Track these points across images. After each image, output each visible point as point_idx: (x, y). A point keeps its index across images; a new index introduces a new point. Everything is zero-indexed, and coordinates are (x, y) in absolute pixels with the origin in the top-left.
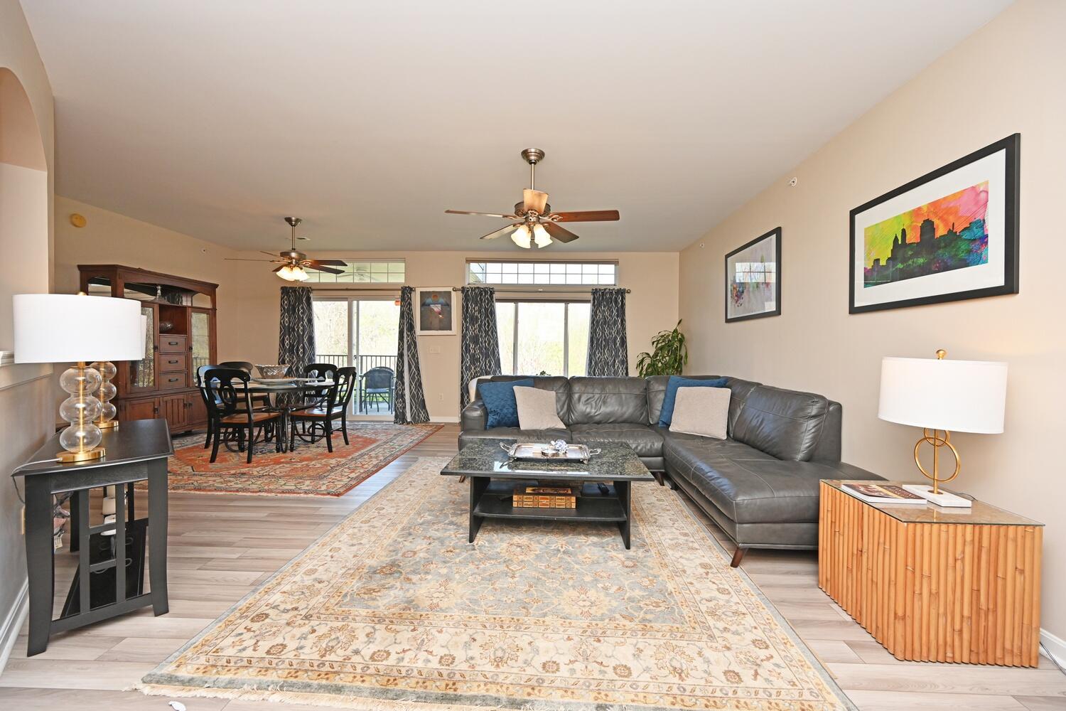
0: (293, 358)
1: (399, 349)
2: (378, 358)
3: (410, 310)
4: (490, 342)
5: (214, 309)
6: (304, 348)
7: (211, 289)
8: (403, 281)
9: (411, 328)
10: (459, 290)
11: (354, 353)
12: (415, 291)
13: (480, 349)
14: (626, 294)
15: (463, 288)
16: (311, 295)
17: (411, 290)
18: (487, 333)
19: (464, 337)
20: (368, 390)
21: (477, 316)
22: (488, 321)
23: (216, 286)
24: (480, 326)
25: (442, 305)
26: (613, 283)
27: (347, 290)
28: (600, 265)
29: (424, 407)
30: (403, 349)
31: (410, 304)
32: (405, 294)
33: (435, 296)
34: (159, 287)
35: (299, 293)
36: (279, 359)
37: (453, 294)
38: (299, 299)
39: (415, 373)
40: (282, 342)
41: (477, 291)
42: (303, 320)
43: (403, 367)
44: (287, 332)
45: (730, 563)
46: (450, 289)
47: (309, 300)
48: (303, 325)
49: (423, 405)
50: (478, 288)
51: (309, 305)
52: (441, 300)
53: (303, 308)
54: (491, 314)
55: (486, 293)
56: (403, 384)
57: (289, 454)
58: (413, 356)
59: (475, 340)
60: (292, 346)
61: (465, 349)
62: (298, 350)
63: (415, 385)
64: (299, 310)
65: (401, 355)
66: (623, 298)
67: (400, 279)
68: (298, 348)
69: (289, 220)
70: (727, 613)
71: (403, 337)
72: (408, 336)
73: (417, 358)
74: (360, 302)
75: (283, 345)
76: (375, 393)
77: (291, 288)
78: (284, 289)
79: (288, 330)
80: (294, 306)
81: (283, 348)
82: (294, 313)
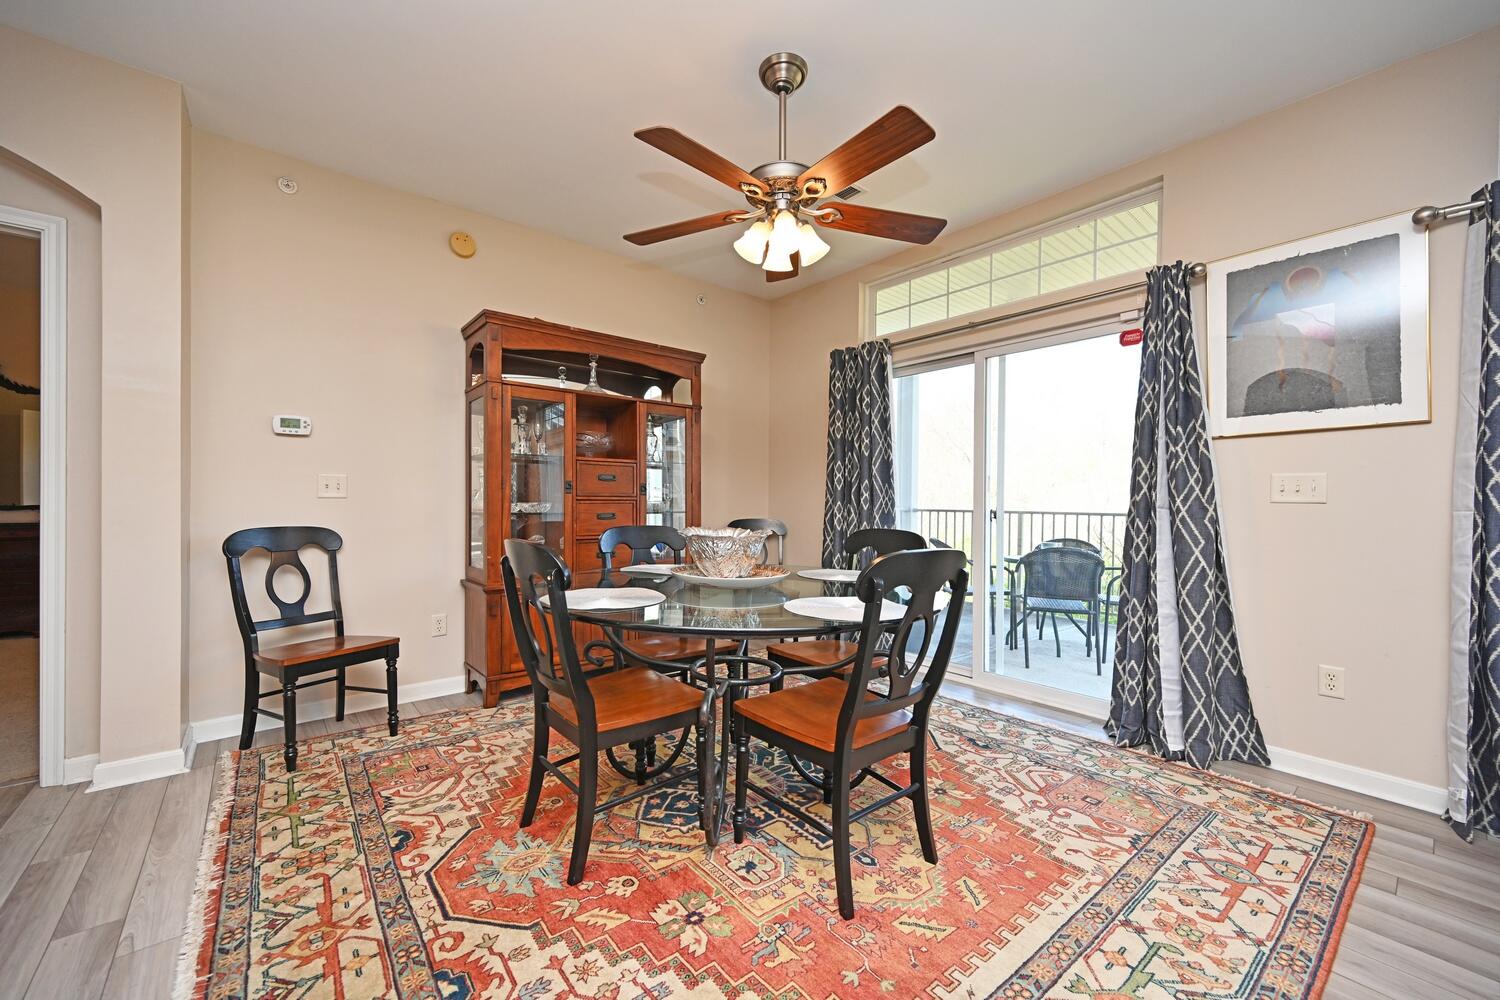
0: (849, 513)
1: (1135, 488)
2: (1048, 518)
3: (1184, 345)
5: (697, 407)
6: (871, 489)
7: (693, 363)
9: (1189, 408)
12: (1205, 273)
16: (888, 362)
17: (1193, 275)
20: (1031, 601)
23: (703, 357)
29: (1244, 704)
30: (1152, 487)
31: (1184, 325)
32: (1164, 294)
33: (1302, 274)
34: (593, 364)
35: (863, 360)
36: (826, 515)
38: (863, 376)
39: (1203, 575)
40: (831, 476)
42: (870, 423)
43: (1151, 550)
44: (839, 455)
47: (883, 367)
48: (870, 434)
49: (1237, 693)
51: (883, 380)
53: (870, 393)
56: (1151, 609)
58: (1199, 511)
60: (848, 485)
62: (859, 494)
63: (1206, 619)
64: (862, 400)
65: (1142, 510)
67: (1138, 260)
68: (859, 487)
71: (1153, 444)
72: (1174, 438)
73: (1215, 521)
75: (832, 483)
76: (1054, 611)
77: (849, 350)
78: (836, 354)
79: (841, 448)
80: (854, 392)
81: (831, 490)
82: (853, 408)
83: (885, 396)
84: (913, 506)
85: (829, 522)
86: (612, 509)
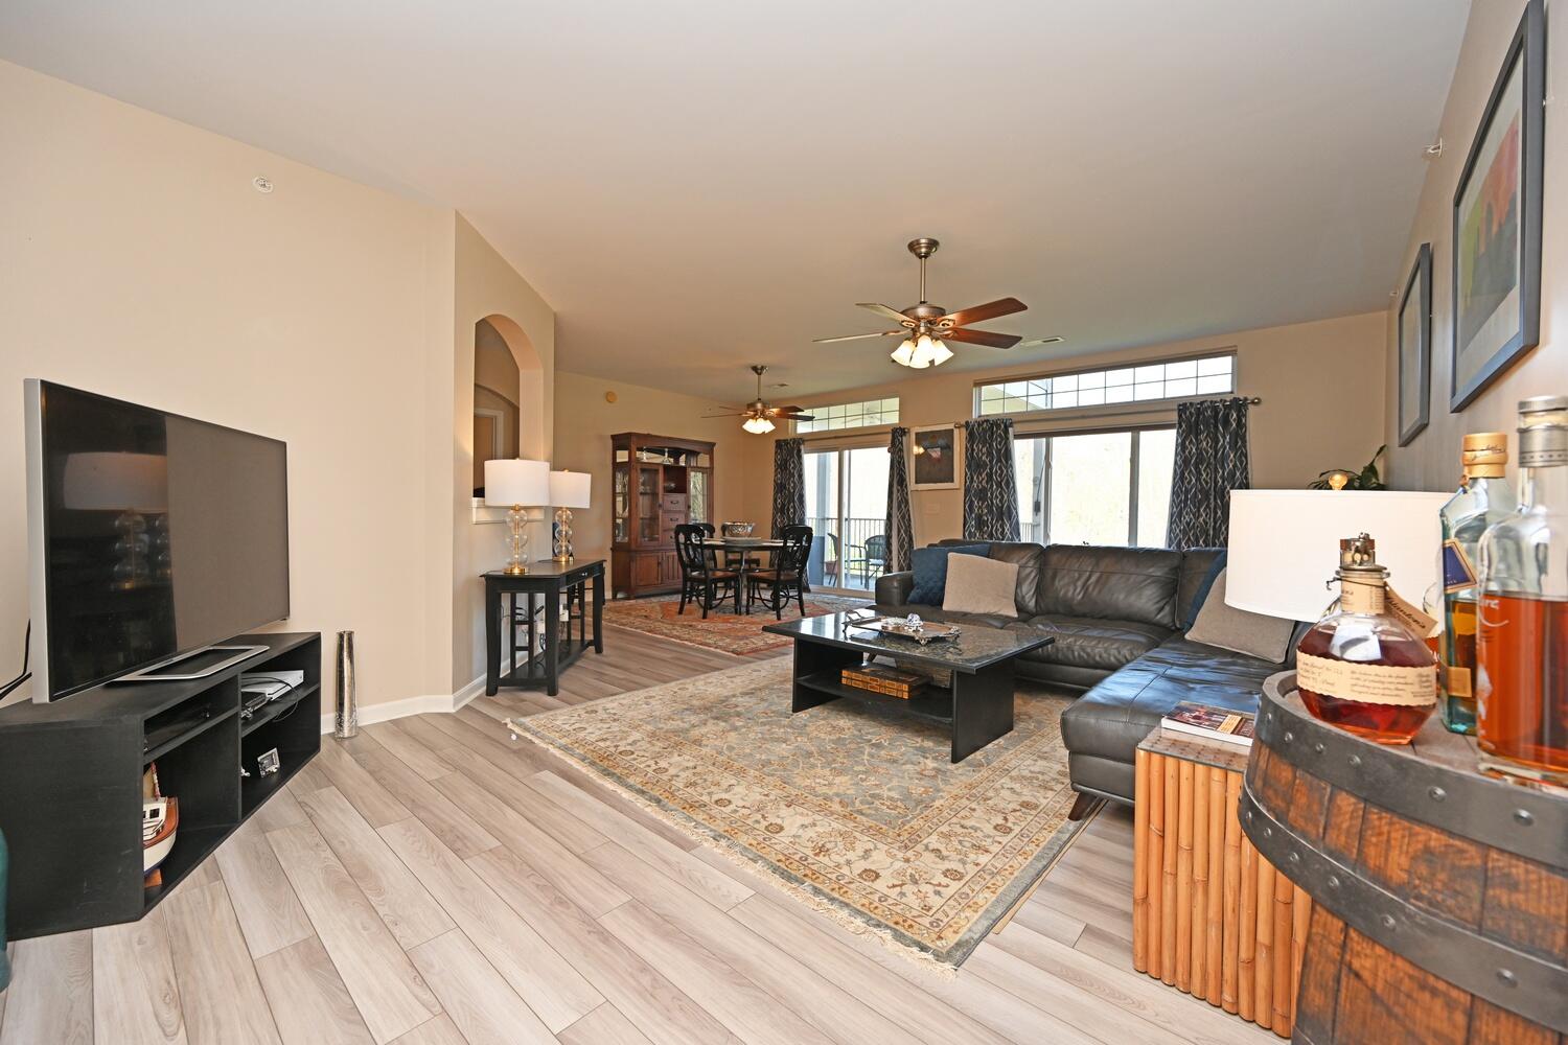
0: (784, 519)
1: (887, 509)
3: (902, 457)
4: (1003, 497)
5: (711, 468)
6: (794, 507)
7: (709, 448)
8: (897, 422)
9: (902, 481)
10: (962, 426)
11: (845, 515)
12: (909, 432)
13: (990, 508)
14: (1251, 407)
15: (967, 423)
16: (802, 447)
17: (905, 430)
18: (999, 485)
19: (967, 491)
21: (984, 461)
22: (1000, 468)
23: (713, 444)
24: (990, 476)
25: (942, 448)
26: (1229, 390)
27: (836, 437)
28: (1201, 362)
30: (892, 508)
32: (895, 438)
33: (934, 437)
34: (667, 450)
35: (790, 445)
36: (773, 518)
37: (956, 432)
38: (790, 453)
39: (905, 540)
40: (775, 500)
41: (985, 425)
43: (891, 533)
44: (779, 491)
45: (1068, 810)
46: (951, 426)
47: (799, 451)
48: (793, 482)
50: (987, 421)
51: (800, 458)
52: (941, 442)
53: (793, 462)
54: (1007, 456)
55: (998, 426)
56: (890, 553)
57: (744, 618)
58: (904, 517)
59: (982, 494)
60: (783, 505)
61: (969, 508)
62: (788, 510)
63: (905, 554)
64: (791, 465)
65: (890, 517)
66: (1241, 416)
67: (893, 419)
68: (790, 506)
69: (755, 369)
70: (965, 843)
71: (893, 493)
72: (898, 491)
73: (909, 520)
74: (853, 452)
75: (776, 505)
77: (784, 441)
78: (777, 441)
79: (780, 488)
80: (786, 461)
81: (775, 508)
82: (786, 468)
83: (801, 464)
84: (827, 516)
85: (774, 523)
86: (677, 516)
